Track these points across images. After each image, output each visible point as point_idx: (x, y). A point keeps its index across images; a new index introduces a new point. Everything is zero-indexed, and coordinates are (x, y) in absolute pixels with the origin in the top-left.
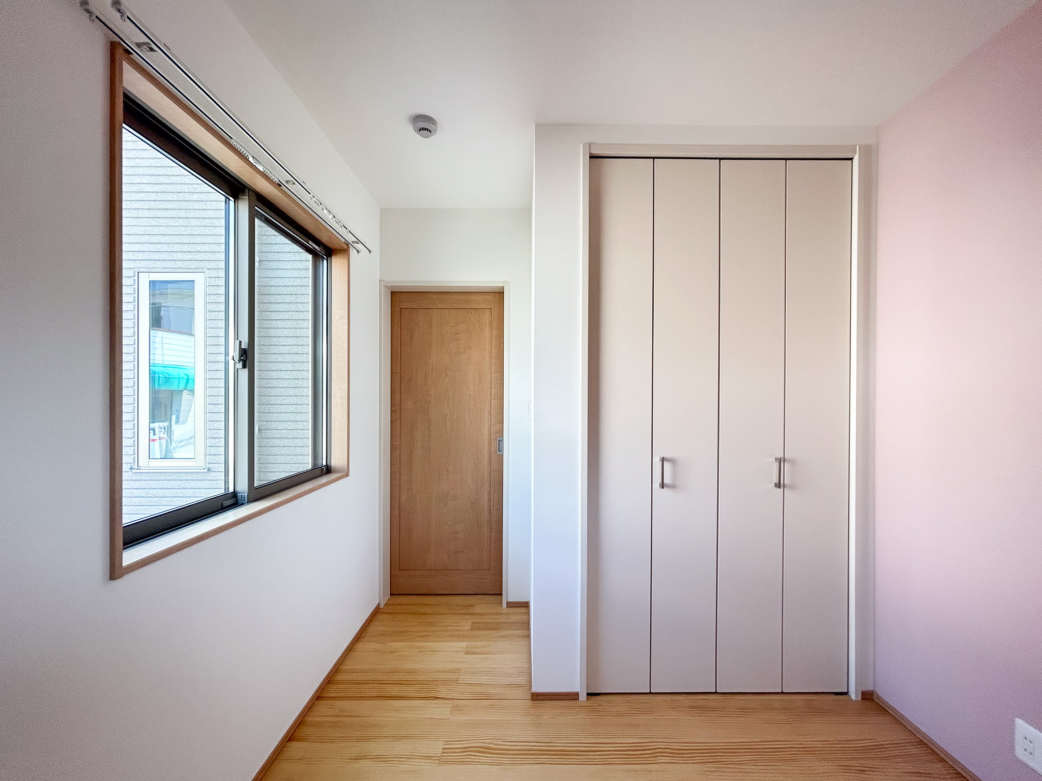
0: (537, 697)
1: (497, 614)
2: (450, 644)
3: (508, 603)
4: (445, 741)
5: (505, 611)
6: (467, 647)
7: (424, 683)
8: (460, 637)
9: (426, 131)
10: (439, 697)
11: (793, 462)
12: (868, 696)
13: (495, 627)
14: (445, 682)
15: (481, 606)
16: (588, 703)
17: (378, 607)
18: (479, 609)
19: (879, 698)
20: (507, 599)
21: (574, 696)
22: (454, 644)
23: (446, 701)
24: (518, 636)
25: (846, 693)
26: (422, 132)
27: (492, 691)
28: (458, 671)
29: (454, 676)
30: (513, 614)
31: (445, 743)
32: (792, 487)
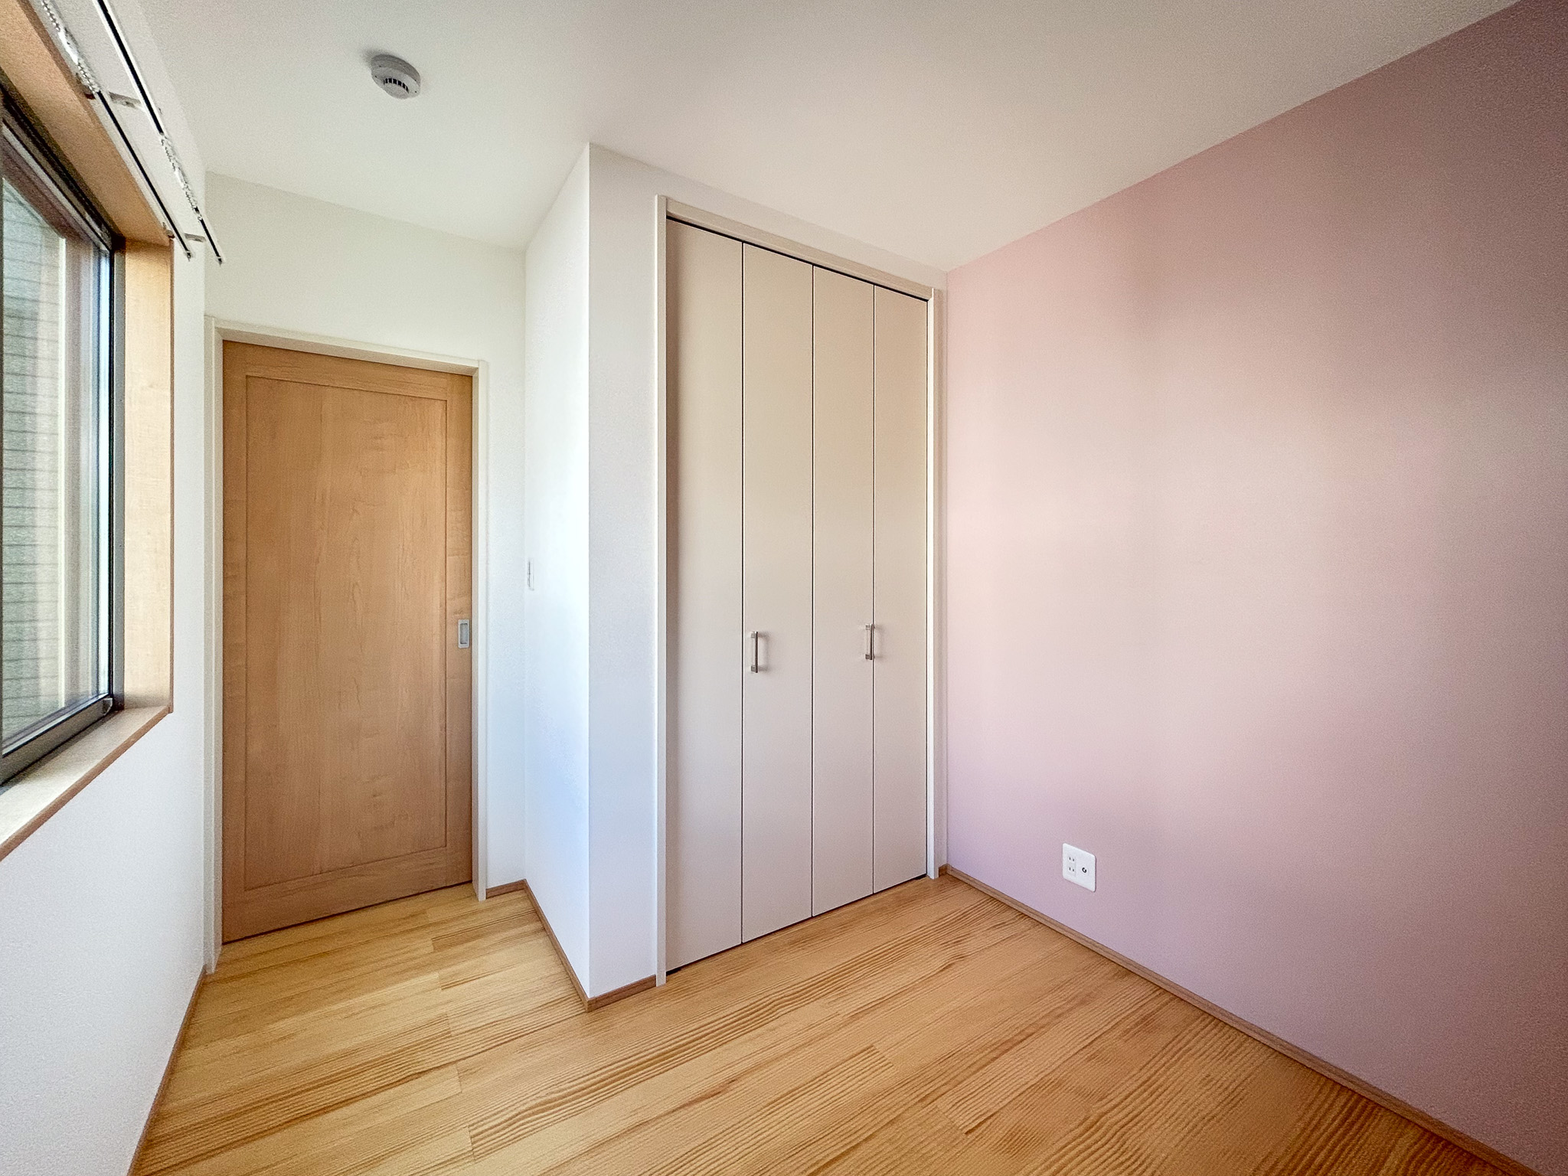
0: (598, 1005)
1: (474, 913)
2: (407, 983)
3: (488, 891)
4: (470, 1126)
5: (483, 907)
6: (441, 979)
7: (383, 1061)
8: (422, 968)
9: (401, 88)
10: (424, 1070)
11: (881, 629)
12: (943, 871)
13: (476, 934)
14: (425, 1045)
15: (440, 909)
16: (671, 985)
17: (204, 975)
18: (435, 914)
19: (953, 870)
20: (486, 886)
21: (648, 984)
22: (414, 981)
23: (442, 1071)
24: (525, 935)
25: (924, 876)
26: (390, 85)
27: (517, 1024)
28: (443, 1018)
29: (440, 1029)
30: (504, 905)
31: (471, 1128)
32: (881, 657)
